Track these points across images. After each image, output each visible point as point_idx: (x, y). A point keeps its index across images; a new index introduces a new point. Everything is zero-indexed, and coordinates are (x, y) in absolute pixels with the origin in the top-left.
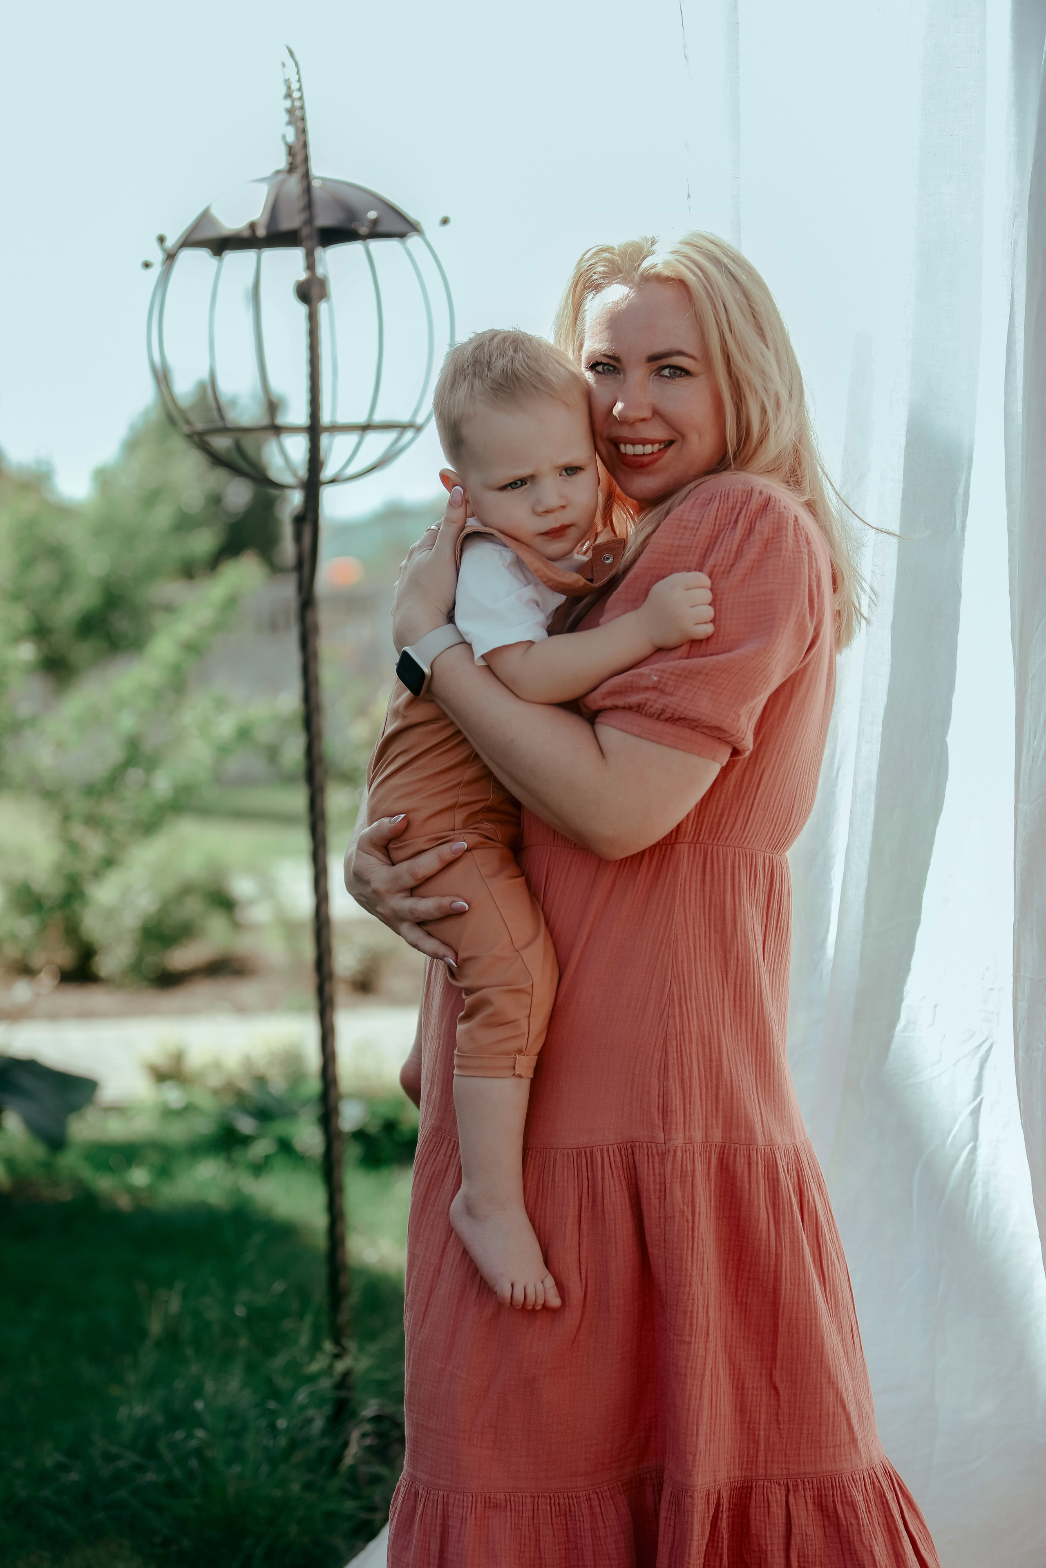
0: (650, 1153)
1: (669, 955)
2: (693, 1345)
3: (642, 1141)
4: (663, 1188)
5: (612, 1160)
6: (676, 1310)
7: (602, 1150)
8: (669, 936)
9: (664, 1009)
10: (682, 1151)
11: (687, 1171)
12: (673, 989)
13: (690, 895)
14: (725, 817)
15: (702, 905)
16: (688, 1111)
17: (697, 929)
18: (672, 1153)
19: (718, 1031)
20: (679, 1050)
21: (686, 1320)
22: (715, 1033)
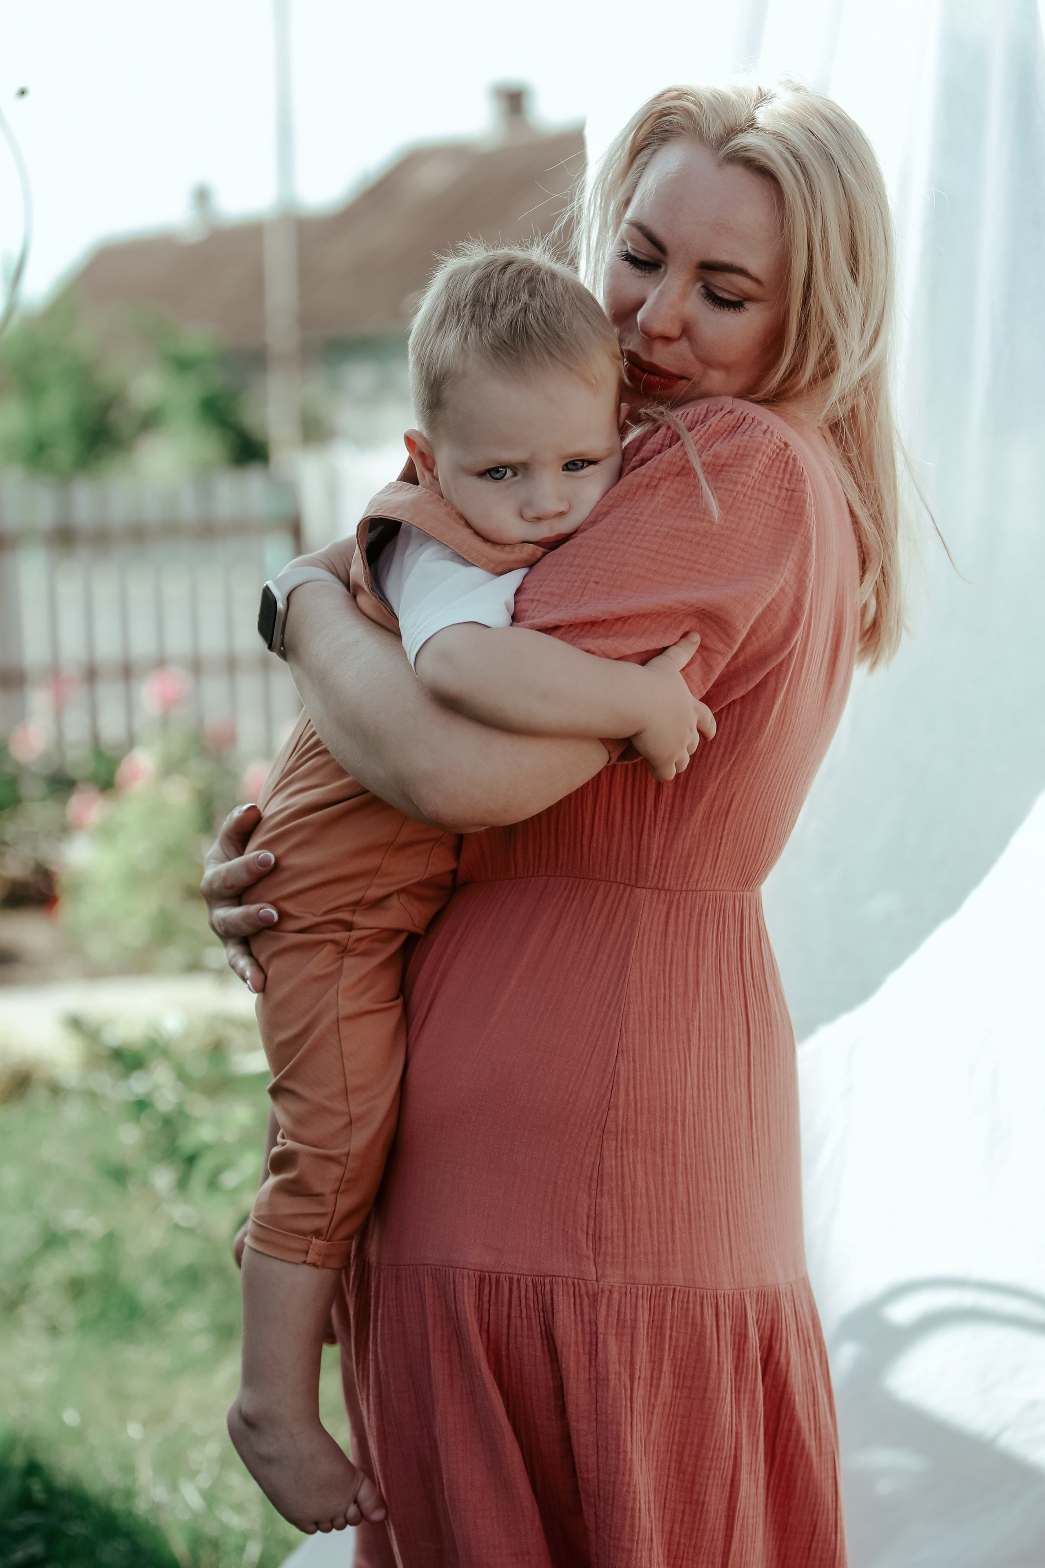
0: (577, 1293)
1: (617, 1021)
2: (634, 1554)
3: (567, 1275)
4: (594, 1340)
5: (523, 1296)
6: (612, 1505)
7: (511, 1279)
8: (619, 998)
9: (605, 1096)
10: (620, 1293)
11: (625, 1321)
12: (619, 1068)
13: (648, 948)
14: (693, 858)
15: (662, 961)
16: (631, 1240)
17: (654, 991)
18: (607, 1294)
19: (674, 1132)
20: (619, 1154)
21: (625, 1519)
22: (670, 1135)
